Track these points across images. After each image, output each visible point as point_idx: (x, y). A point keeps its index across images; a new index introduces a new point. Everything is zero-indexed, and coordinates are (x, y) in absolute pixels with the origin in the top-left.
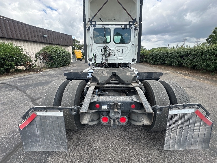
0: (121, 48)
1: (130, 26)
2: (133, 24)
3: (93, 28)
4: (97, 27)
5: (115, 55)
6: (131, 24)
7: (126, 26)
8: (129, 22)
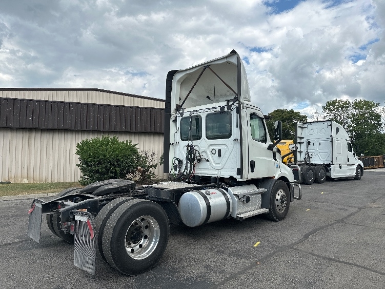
0: (217, 148)
1: (229, 107)
2: (233, 104)
3: (181, 118)
4: (185, 115)
5: (208, 161)
6: (231, 103)
7: (222, 108)
8: (228, 101)
